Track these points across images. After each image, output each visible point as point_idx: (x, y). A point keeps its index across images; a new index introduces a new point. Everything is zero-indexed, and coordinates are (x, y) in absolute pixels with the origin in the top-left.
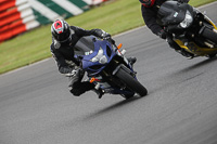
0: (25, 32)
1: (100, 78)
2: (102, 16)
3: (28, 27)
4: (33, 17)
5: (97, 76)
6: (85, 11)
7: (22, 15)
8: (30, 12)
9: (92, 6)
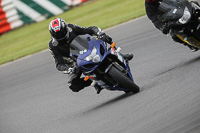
0: (10, 30)
1: (94, 76)
2: (80, 16)
3: (13, 26)
4: (17, 17)
5: (91, 74)
6: (65, 11)
7: (7, 15)
8: (14, 12)
9: (71, 7)
